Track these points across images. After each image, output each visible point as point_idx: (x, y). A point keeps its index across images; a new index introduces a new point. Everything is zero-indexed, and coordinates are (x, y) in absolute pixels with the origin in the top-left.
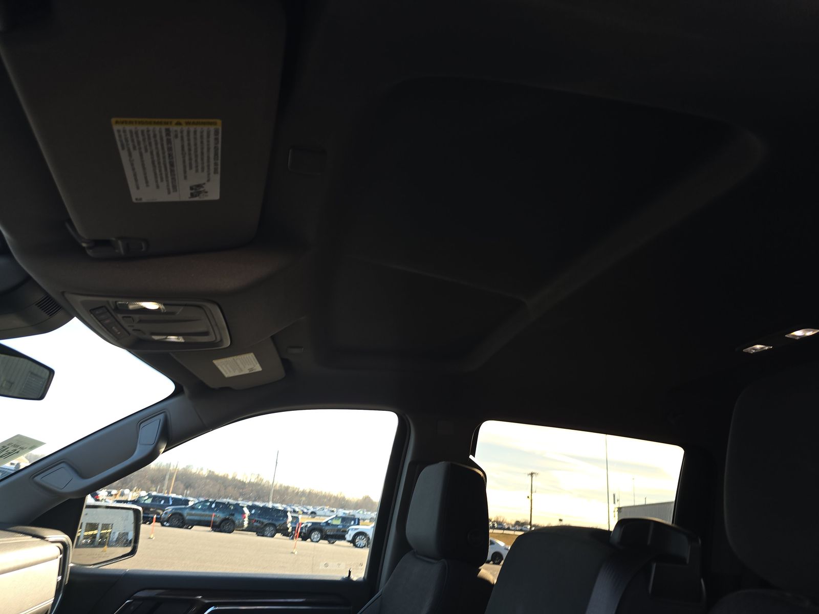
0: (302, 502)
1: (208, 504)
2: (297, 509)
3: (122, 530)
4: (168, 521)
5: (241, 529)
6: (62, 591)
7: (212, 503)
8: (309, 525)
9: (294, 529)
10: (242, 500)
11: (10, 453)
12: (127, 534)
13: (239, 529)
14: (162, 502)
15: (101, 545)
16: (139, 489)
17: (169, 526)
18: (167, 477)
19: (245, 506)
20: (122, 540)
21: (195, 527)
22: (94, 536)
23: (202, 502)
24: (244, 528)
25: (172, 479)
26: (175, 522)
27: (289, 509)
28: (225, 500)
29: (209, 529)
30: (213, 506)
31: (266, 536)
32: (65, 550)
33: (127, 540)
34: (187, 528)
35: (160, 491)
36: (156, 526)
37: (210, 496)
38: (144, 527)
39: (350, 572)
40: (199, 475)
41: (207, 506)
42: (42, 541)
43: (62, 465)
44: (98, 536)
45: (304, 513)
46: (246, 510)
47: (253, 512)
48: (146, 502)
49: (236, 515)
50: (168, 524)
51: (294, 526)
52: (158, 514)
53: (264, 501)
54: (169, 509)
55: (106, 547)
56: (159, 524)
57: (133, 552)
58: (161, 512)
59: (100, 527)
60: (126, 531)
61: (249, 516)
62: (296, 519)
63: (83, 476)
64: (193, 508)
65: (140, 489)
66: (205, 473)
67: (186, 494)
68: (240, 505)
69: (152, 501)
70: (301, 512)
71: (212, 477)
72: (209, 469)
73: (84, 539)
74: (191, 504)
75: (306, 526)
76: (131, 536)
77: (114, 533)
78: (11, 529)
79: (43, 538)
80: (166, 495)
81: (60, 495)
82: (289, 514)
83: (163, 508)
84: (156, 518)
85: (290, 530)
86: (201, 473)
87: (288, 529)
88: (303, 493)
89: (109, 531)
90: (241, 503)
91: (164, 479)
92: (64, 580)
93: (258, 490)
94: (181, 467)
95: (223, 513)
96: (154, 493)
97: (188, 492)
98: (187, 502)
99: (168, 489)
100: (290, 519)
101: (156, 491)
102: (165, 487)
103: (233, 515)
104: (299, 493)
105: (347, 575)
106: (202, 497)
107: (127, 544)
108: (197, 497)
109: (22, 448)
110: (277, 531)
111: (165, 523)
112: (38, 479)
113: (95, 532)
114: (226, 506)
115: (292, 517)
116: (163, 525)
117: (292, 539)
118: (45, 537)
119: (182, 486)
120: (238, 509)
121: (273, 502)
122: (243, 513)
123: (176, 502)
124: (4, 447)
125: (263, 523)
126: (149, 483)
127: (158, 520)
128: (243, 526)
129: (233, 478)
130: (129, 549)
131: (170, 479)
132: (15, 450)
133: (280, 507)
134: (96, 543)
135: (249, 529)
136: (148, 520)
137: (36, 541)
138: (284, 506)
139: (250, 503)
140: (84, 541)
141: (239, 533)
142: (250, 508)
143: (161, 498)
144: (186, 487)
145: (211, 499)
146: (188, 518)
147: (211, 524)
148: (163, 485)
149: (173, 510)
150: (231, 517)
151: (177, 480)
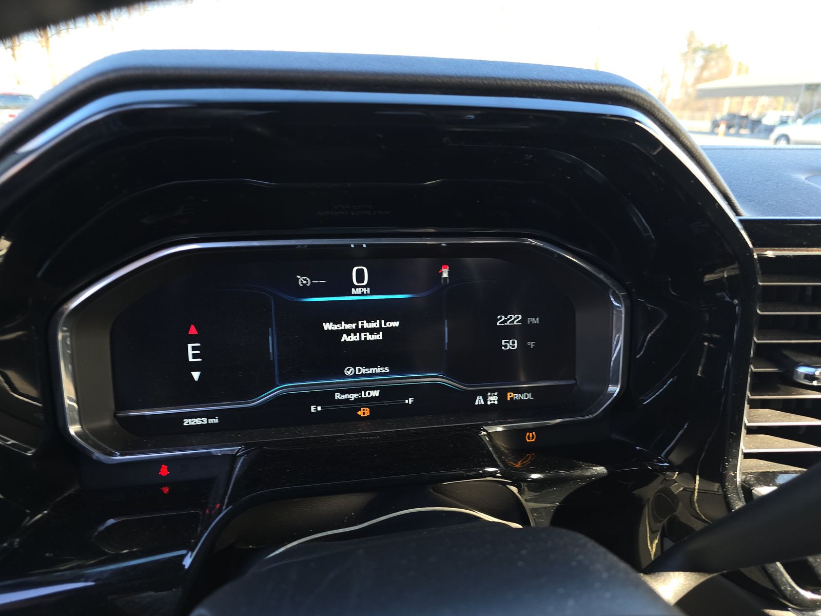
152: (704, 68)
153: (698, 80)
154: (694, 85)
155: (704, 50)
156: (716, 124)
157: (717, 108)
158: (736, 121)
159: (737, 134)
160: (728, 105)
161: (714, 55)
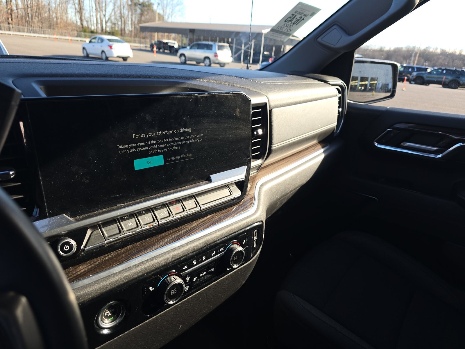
1: (441, 70)
3: (384, 82)
4: (413, 81)
6: (343, 118)
7: (443, 70)
11: (298, 20)
12: (388, 85)
14: (410, 70)
15: (371, 90)
18: (413, 55)
20: (384, 88)
21: (431, 85)
22: (366, 85)
23: (436, 69)
25: (416, 56)
26: (418, 81)
28: (453, 68)
29: (441, 86)
30: (444, 72)
32: (342, 91)
33: (388, 89)
34: (426, 85)
36: (406, 83)
37: (442, 66)
38: (399, 84)
40: (435, 52)
41: (439, 72)
42: (325, 84)
43: (335, 27)
44: (368, 85)
49: (461, 78)
50: (413, 83)
52: (408, 77)
54: (415, 74)
55: (374, 92)
56: (408, 83)
57: (392, 96)
58: (409, 75)
59: (369, 79)
60: (387, 83)
63: (349, 34)
64: (430, 73)
66: (439, 51)
67: (425, 65)
69: (404, 69)
71: (444, 53)
72: (442, 48)
74: (429, 71)
76: (390, 86)
77: (379, 84)
78: (306, 75)
79: (326, 82)
80: (413, 66)
81: (335, 51)
83: (410, 73)
86: (436, 52)
89: (376, 82)
91: (411, 56)
92: (344, 111)
94: (423, 48)
95: (452, 76)
96: (405, 65)
97: (427, 64)
98: (426, 69)
99: (414, 62)
101: (406, 63)
102: (412, 62)
103: (459, 78)
106: (436, 66)
107: (388, 91)
108: (433, 67)
109: (305, 15)
112: (319, 39)
113: (367, 82)
114: (454, 72)
116: (410, 83)
118: (328, 81)
119: (422, 60)
123: (419, 69)
124: (293, 15)
126: (402, 59)
127: (408, 80)
129: (459, 53)
130: (389, 94)
132: (301, 17)
134: (367, 89)
136: (402, 80)
137: (321, 83)
140: (360, 88)
141: (462, 90)
143: (409, 67)
144: (425, 61)
145: (443, 68)
146: (426, 79)
147: (442, 83)
148: (410, 60)
149: (417, 74)
150: (457, 79)
151: (419, 56)
152: (142, 14)
153: (140, 21)
154: (138, 23)
155: (140, 5)
156: (152, 46)
157: (152, 38)
158: (162, 45)
159: (164, 53)
160: (157, 37)
161: (146, 8)
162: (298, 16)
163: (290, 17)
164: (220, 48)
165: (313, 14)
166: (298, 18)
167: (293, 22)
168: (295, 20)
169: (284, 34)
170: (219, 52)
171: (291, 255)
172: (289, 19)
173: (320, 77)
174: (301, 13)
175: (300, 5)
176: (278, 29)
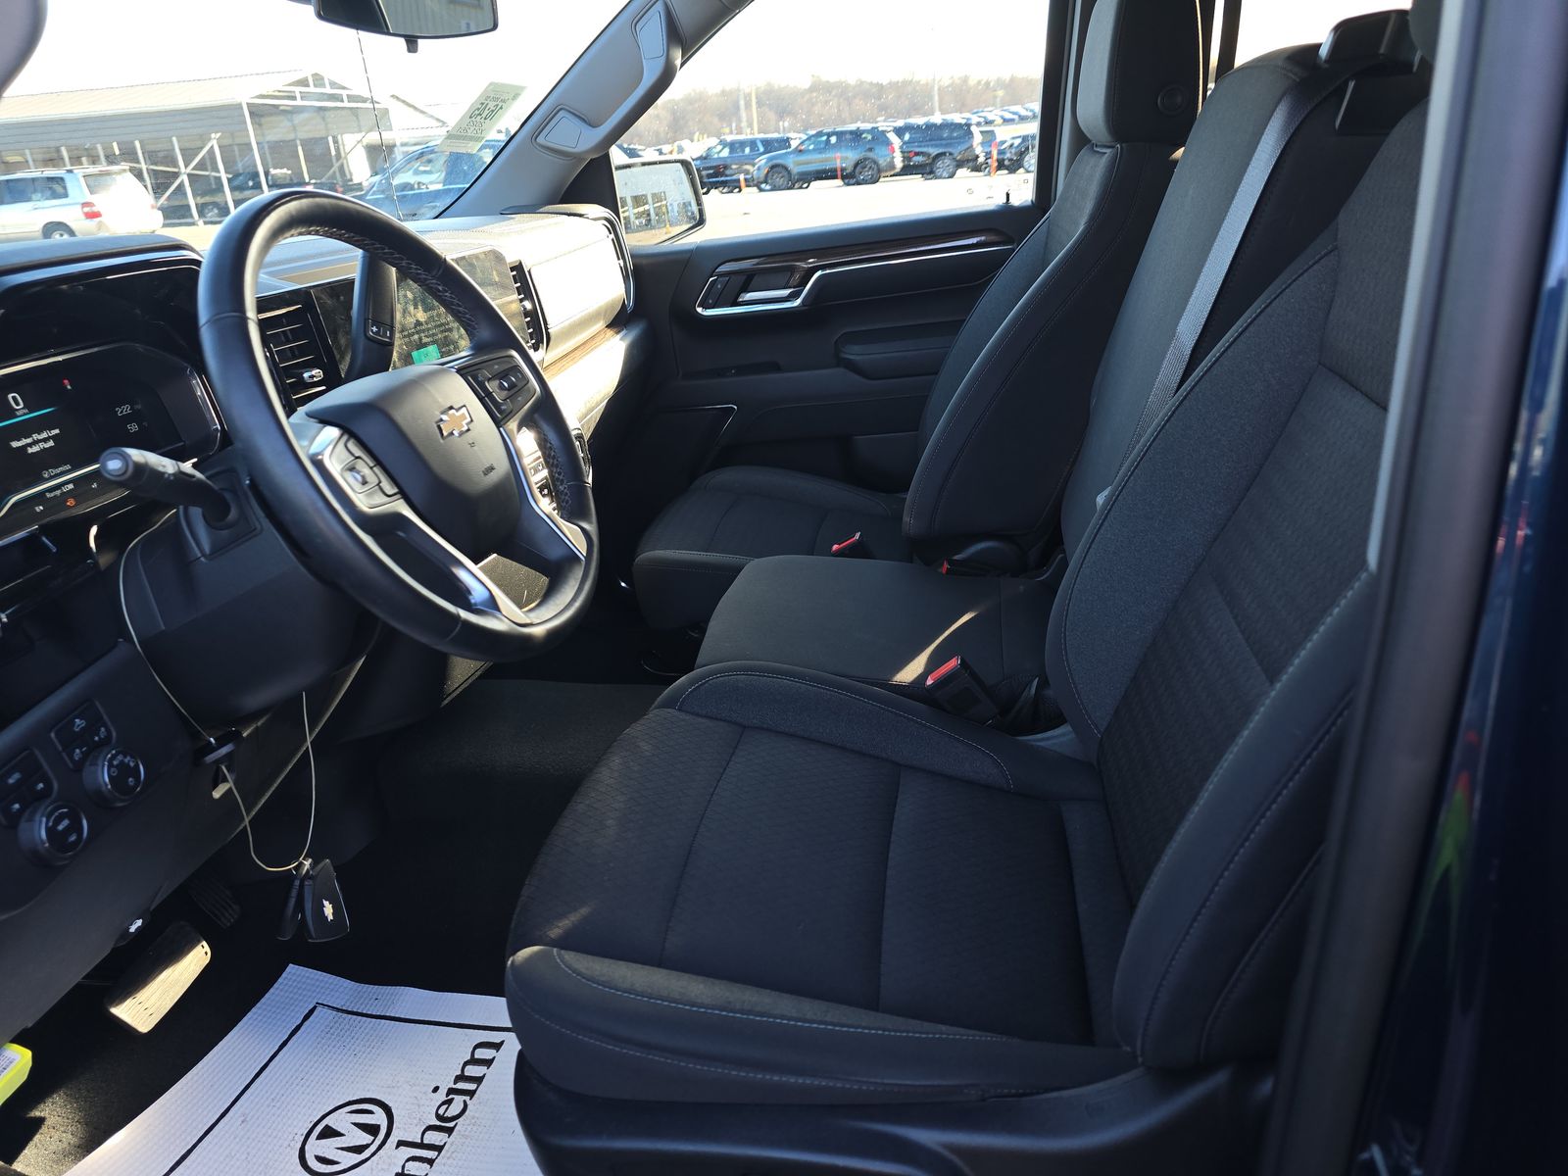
0: (998, 100)
1: (825, 138)
2: (990, 117)
3: (679, 200)
4: (766, 182)
5: (892, 173)
7: (829, 135)
8: (1017, 142)
9: (988, 155)
10: (885, 121)
11: (493, 111)
13: (887, 174)
14: (747, 150)
16: (703, 135)
17: (772, 190)
18: (742, 103)
19: (892, 128)
21: (813, 184)
22: (647, 213)
23: (813, 136)
24: (898, 170)
25: (751, 105)
26: (780, 181)
27: (975, 119)
28: (853, 127)
29: (839, 182)
30: (834, 140)
31: (940, 177)
32: (613, 229)
34: (801, 188)
35: (740, 132)
36: (750, 194)
37: (824, 124)
39: (1008, 195)
41: (823, 141)
42: (581, 220)
43: (561, 113)
44: (652, 212)
45: (1006, 121)
46: (893, 137)
47: (907, 137)
48: (722, 155)
49: (878, 151)
50: (768, 187)
51: (988, 150)
52: (747, 172)
53: (925, 115)
54: (762, 161)
55: (668, 226)
56: (754, 189)
57: (700, 222)
58: (750, 168)
59: (651, 200)
61: (901, 147)
62: (989, 137)
63: (591, 124)
64: (799, 150)
65: (705, 136)
67: (784, 128)
68: (880, 129)
69: (731, 152)
70: (1000, 121)
73: (637, 218)
74: (794, 144)
75: (1011, 146)
77: (671, 205)
79: (581, 216)
80: (750, 137)
81: (575, 157)
82: (974, 129)
83: (750, 160)
84: (746, 180)
85: (981, 159)
87: (977, 157)
88: (1000, 83)
89: (664, 203)
90: (882, 125)
91: (738, 108)
92: (628, 265)
93: (911, 95)
95: (854, 149)
96: (729, 138)
97: (786, 124)
98: (787, 142)
99: (750, 125)
100: (978, 138)
101: (731, 133)
102: (744, 124)
103: (872, 150)
104: (991, 85)
105: (1005, 201)
106: (812, 128)
108: (804, 131)
109: (504, 101)
110: (960, 164)
111: (763, 186)
112: (541, 140)
113: (647, 207)
114: (857, 136)
115: (981, 132)
116: (761, 190)
117: (989, 174)
119: (772, 116)
120: (879, 137)
121: (943, 111)
122: (888, 143)
123: (769, 145)
124: (482, 104)
125: (929, 155)
126: (716, 120)
127: (749, 183)
128: (893, 167)
131: (748, 105)
132: (497, 105)
133: (957, 118)
135: (907, 170)
136: (729, 185)
137: (575, 220)
138: (967, 115)
139: (900, 123)
140: (637, 222)
142: (899, 132)
143: (742, 144)
144: (781, 116)
145: (827, 130)
146: (795, 170)
147: (839, 173)
148: (739, 120)
149: (770, 159)
150: (870, 155)
151: (759, 104)
162: (491, 105)
163: (478, 109)
164: (94, 183)
165: (515, 97)
166: (492, 108)
167: (484, 115)
168: (486, 112)
169: (471, 139)
170: (100, 201)
171: (623, 584)
172: (477, 112)
173: (569, 209)
174: (495, 99)
175: (491, 87)
176: (459, 133)
